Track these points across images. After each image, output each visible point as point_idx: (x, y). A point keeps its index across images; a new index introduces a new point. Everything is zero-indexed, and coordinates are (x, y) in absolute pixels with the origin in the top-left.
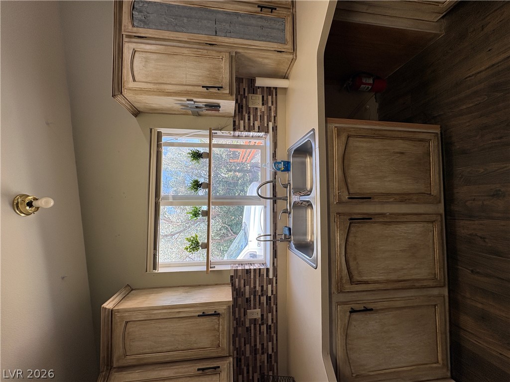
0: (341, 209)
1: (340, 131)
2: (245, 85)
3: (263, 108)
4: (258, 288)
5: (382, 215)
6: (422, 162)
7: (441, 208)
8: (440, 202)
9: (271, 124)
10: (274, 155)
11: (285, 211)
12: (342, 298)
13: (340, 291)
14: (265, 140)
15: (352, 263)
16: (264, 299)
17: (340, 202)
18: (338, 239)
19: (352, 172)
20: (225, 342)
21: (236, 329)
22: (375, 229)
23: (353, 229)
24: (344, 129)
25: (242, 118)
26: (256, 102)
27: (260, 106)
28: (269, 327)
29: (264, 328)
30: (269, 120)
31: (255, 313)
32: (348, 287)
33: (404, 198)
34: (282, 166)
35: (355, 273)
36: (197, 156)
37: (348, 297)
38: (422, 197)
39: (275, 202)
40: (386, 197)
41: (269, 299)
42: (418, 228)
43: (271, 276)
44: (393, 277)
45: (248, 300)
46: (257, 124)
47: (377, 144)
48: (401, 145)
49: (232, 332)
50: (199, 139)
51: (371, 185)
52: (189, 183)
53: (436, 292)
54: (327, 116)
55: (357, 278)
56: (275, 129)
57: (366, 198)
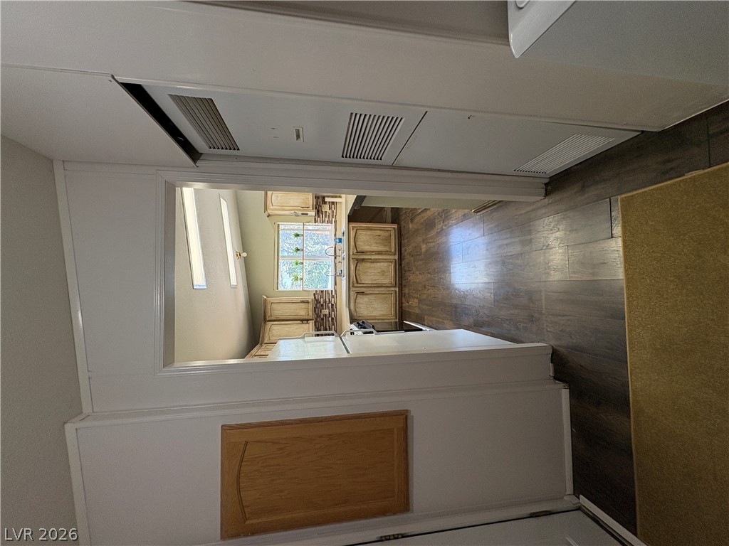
0: (354, 257)
1: (353, 228)
2: (320, 200)
3: (330, 211)
4: (327, 300)
5: (371, 259)
6: (388, 239)
7: (396, 257)
8: (395, 254)
9: (333, 219)
10: (335, 235)
11: (339, 262)
12: (354, 289)
13: (353, 286)
14: (331, 227)
15: (358, 277)
16: (330, 305)
17: (353, 254)
18: (352, 268)
19: (358, 243)
20: (311, 313)
21: (316, 305)
22: (368, 265)
23: (358, 264)
24: (355, 227)
25: (319, 217)
26: (326, 208)
27: (328, 210)
28: (333, 319)
29: (330, 319)
30: (333, 217)
31: (326, 312)
32: (356, 285)
33: (379, 253)
34: (338, 241)
35: (359, 280)
36: (297, 235)
37: (357, 289)
38: (386, 253)
39: (335, 258)
40: (372, 252)
41: (332, 305)
42: (386, 264)
43: (333, 294)
44: (374, 282)
45: (322, 305)
46: (327, 219)
47: (369, 232)
48: (378, 233)
49: (314, 306)
50: (296, 227)
51: (367, 248)
52: (294, 249)
53: (393, 289)
54: (349, 221)
55: (360, 282)
56: (335, 222)
57: (363, 253)
